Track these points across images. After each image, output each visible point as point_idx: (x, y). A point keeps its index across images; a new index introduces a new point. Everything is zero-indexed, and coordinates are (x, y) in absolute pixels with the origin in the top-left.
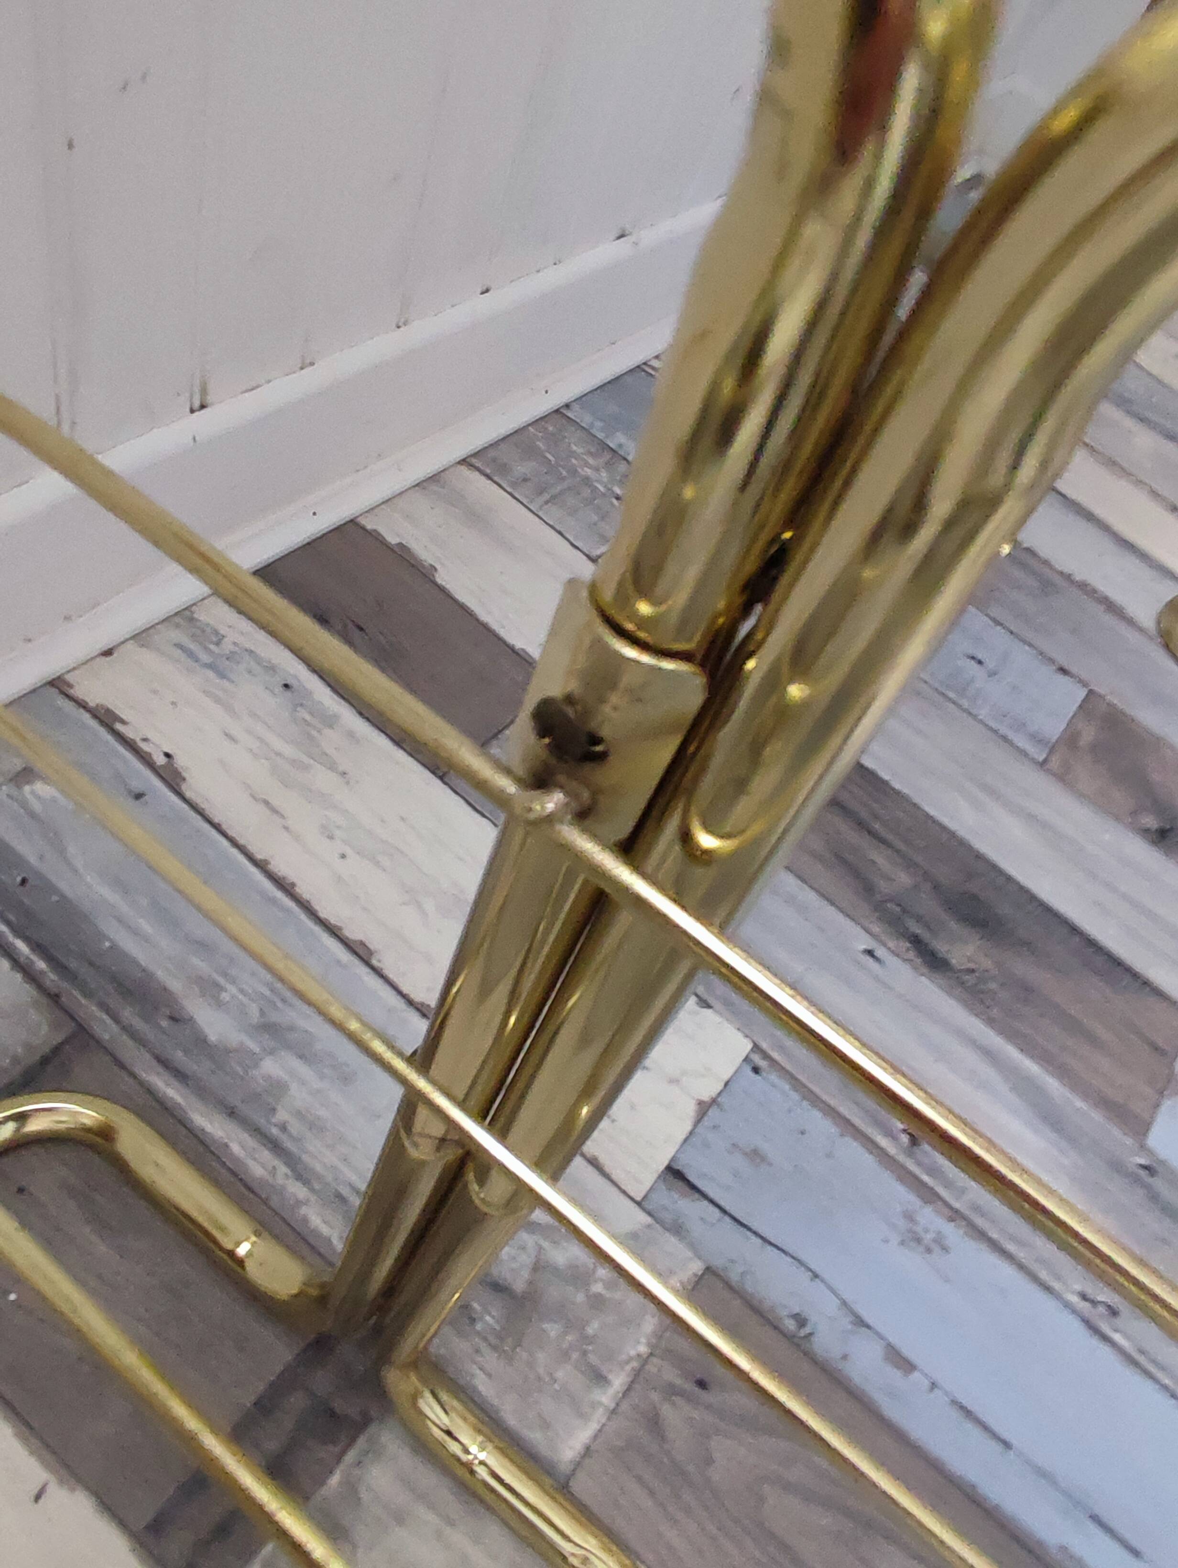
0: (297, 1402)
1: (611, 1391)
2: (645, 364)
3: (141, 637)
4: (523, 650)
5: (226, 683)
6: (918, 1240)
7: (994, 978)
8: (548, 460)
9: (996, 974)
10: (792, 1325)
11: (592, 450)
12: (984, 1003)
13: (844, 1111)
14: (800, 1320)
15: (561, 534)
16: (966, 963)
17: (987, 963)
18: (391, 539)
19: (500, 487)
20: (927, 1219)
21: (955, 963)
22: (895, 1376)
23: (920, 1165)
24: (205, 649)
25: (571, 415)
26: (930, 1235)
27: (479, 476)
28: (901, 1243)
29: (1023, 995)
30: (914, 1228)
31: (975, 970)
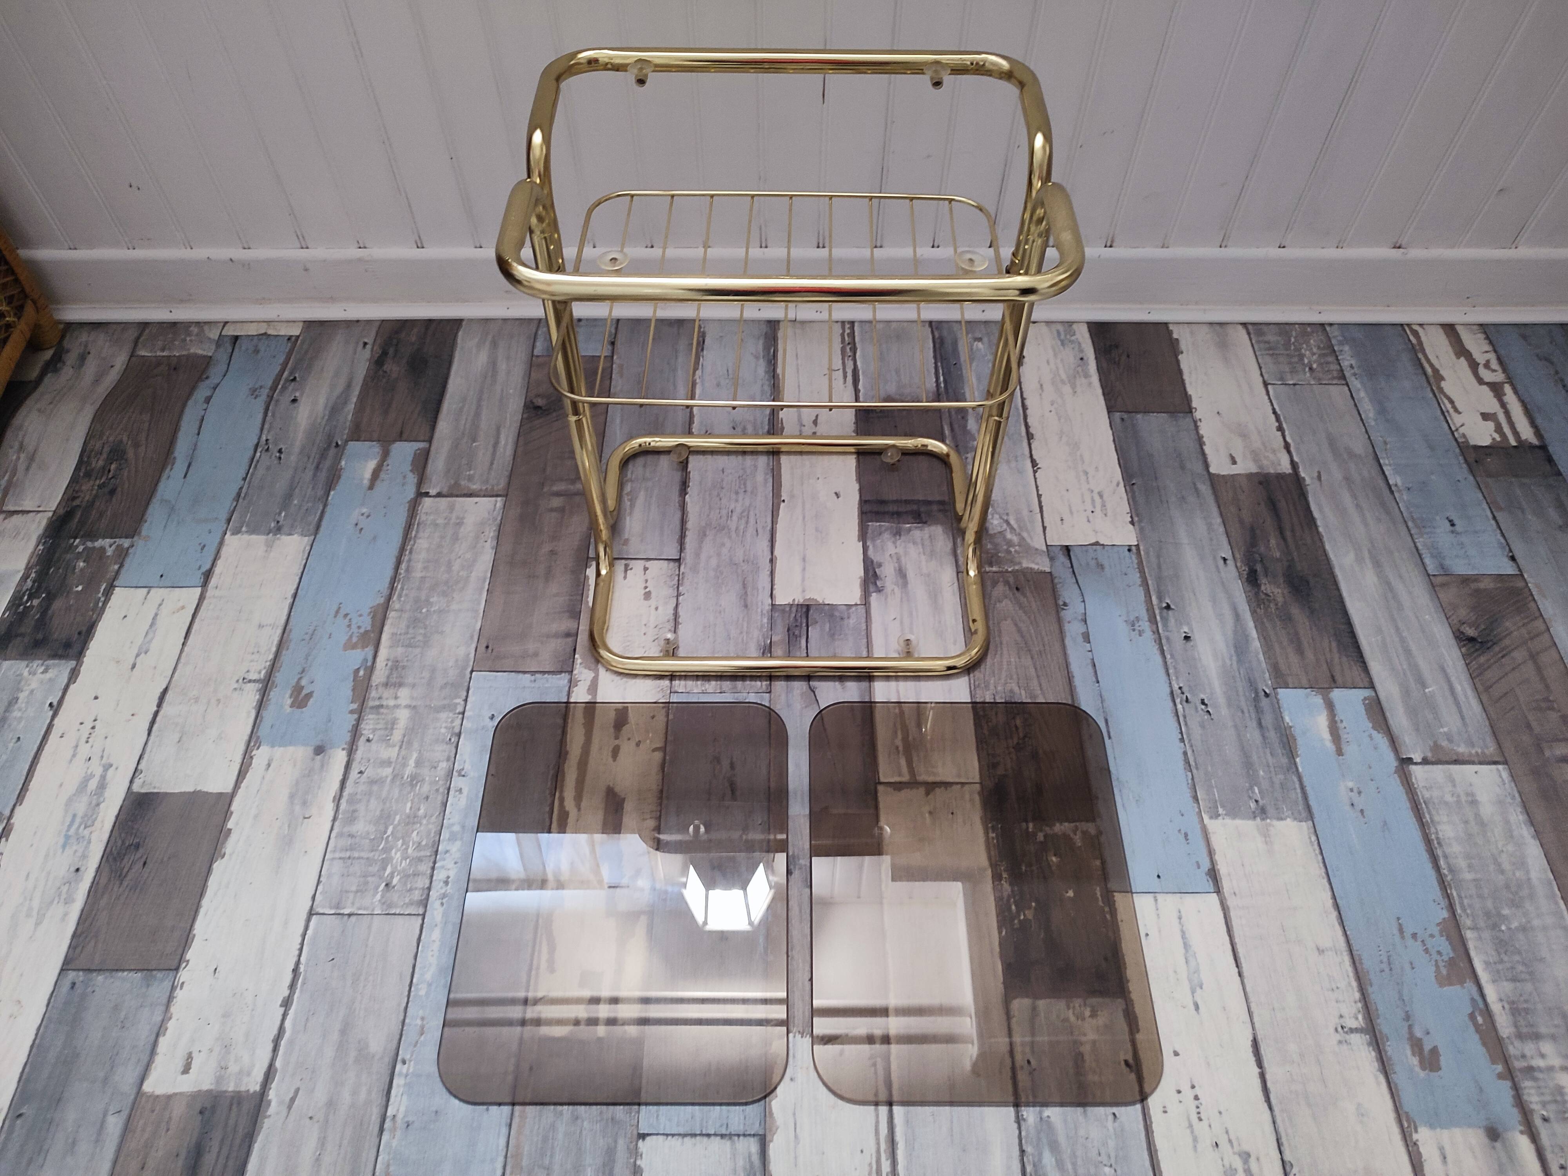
1: (990, 569)
2: (1408, 325)
3: (1048, 323)
4: (1190, 395)
5: (1062, 348)
6: (1133, 625)
7: (1276, 605)
8: (1290, 340)
9: (1280, 604)
10: (1061, 603)
11: (1322, 346)
12: (1259, 606)
13: (1150, 582)
14: (1065, 604)
15: (1260, 368)
16: (1269, 592)
17: (1280, 599)
18: (1175, 336)
19: (1251, 340)
20: (1145, 625)
21: (1263, 588)
22: (1080, 639)
23: (1161, 613)
24: (1066, 335)
25: (1328, 328)
26: (1139, 628)
27: (1244, 332)
28: (1126, 621)
29: (1284, 618)
30: (1136, 622)
31: (1270, 596)
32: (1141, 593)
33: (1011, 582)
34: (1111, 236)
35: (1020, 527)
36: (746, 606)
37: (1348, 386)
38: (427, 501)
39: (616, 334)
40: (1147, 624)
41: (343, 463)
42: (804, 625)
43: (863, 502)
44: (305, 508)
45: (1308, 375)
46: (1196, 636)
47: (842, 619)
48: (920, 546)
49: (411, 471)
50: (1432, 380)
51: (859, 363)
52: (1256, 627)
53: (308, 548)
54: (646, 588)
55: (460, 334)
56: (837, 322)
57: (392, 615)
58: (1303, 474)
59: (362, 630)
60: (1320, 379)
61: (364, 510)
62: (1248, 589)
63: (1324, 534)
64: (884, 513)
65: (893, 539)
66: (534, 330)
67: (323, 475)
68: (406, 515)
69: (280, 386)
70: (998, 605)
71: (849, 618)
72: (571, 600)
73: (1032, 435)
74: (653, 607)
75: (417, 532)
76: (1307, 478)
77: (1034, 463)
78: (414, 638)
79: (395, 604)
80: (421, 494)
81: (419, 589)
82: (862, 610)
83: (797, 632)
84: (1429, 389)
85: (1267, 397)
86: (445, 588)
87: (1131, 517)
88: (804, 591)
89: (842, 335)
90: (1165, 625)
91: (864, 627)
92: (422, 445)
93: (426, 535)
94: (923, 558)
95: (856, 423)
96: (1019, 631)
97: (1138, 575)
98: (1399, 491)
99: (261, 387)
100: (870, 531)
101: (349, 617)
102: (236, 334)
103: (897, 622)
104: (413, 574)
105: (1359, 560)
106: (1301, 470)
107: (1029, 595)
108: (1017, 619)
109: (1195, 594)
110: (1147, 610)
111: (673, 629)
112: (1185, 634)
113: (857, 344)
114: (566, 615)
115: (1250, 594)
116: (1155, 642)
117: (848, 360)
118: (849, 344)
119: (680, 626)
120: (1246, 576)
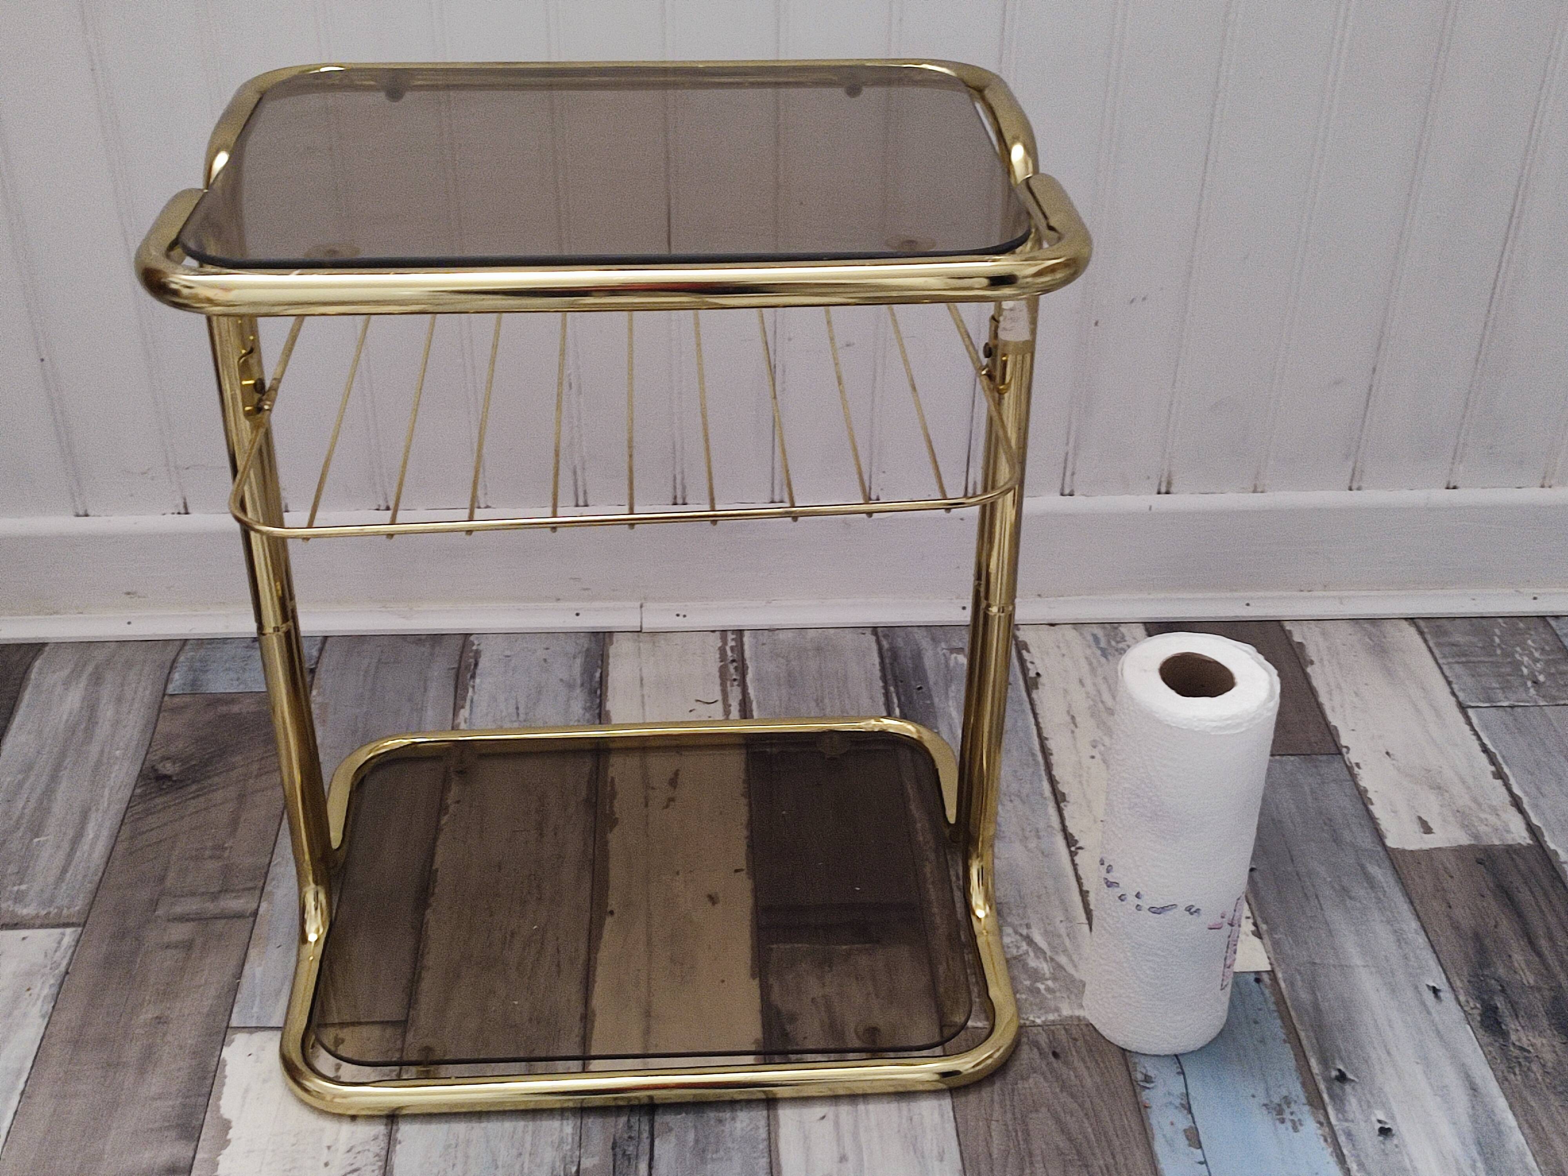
3: (1077, 625)
4: (1335, 728)
5: (1103, 660)
6: (1280, 1112)
7: (1544, 1066)
8: (1493, 641)
9: (1550, 1064)
10: (1140, 1077)
11: (1547, 648)
12: (1511, 1069)
13: (1302, 1035)
14: (1148, 1079)
15: (1449, 683)
16: (1525, 1044)
17: (1549, 1057)
18: (1297, 638)
19: (1425, 641)
20: (1303, 1111)
21: (1513, 1037)
22: (1182, 1142)
23: (1329, 1090)
24: (1109, 642)
25: (1553, 623)
26: (1292, 1117)
27: (1412, 631)
28: (1265, 1105)
29: (1560, 1089)
30: (1285, 1107)
31: (1529, 1052)
32: (1286, 1053)
33: (1044, 1045)
34: (1166, 474)
35: (1053, 948)
39: (319, 658)
40: (1307, 1108)
42: (645, 1135)
43: (760, 910)
45: (1532, 691)
46: (1402, 1126)
48: (869, 983)
51: (751, 691)
52: (1511, 1107)
55: (38, 664)
56: (713, 631)
58: (1552, 846)
60: (1554, 698)
62: (1486, 1040)
64: (800, 928)
65: (818, 972)
66: (173, 654)
70: (1021, 1085)
72: (184, 1106)
73: (1064, 795)
76: (1560, 851)
77: (1070, 840)
83: (631, 1150)
85: (1467, 728)
87: (1255, 924)
89: (722, 650)
90: (1341, 1111)
96: (1064, 1130)
97: (1278, 1022)
100: (773, 959)
106: (1547, 838)
107: (1078, 1064)
108: (1059, 1109)
109: (1389, 1053)
110: (1304, 1084)
111: (384, 1153)
112: (1379, 1125)
113: (748, 662)
114: (173, 1134)
115: (1490, 1049)
116: (1326, 1140)
117: (732, 686)
118: (733, 661)
119: (398, 1147)
120: (1479, 1018)
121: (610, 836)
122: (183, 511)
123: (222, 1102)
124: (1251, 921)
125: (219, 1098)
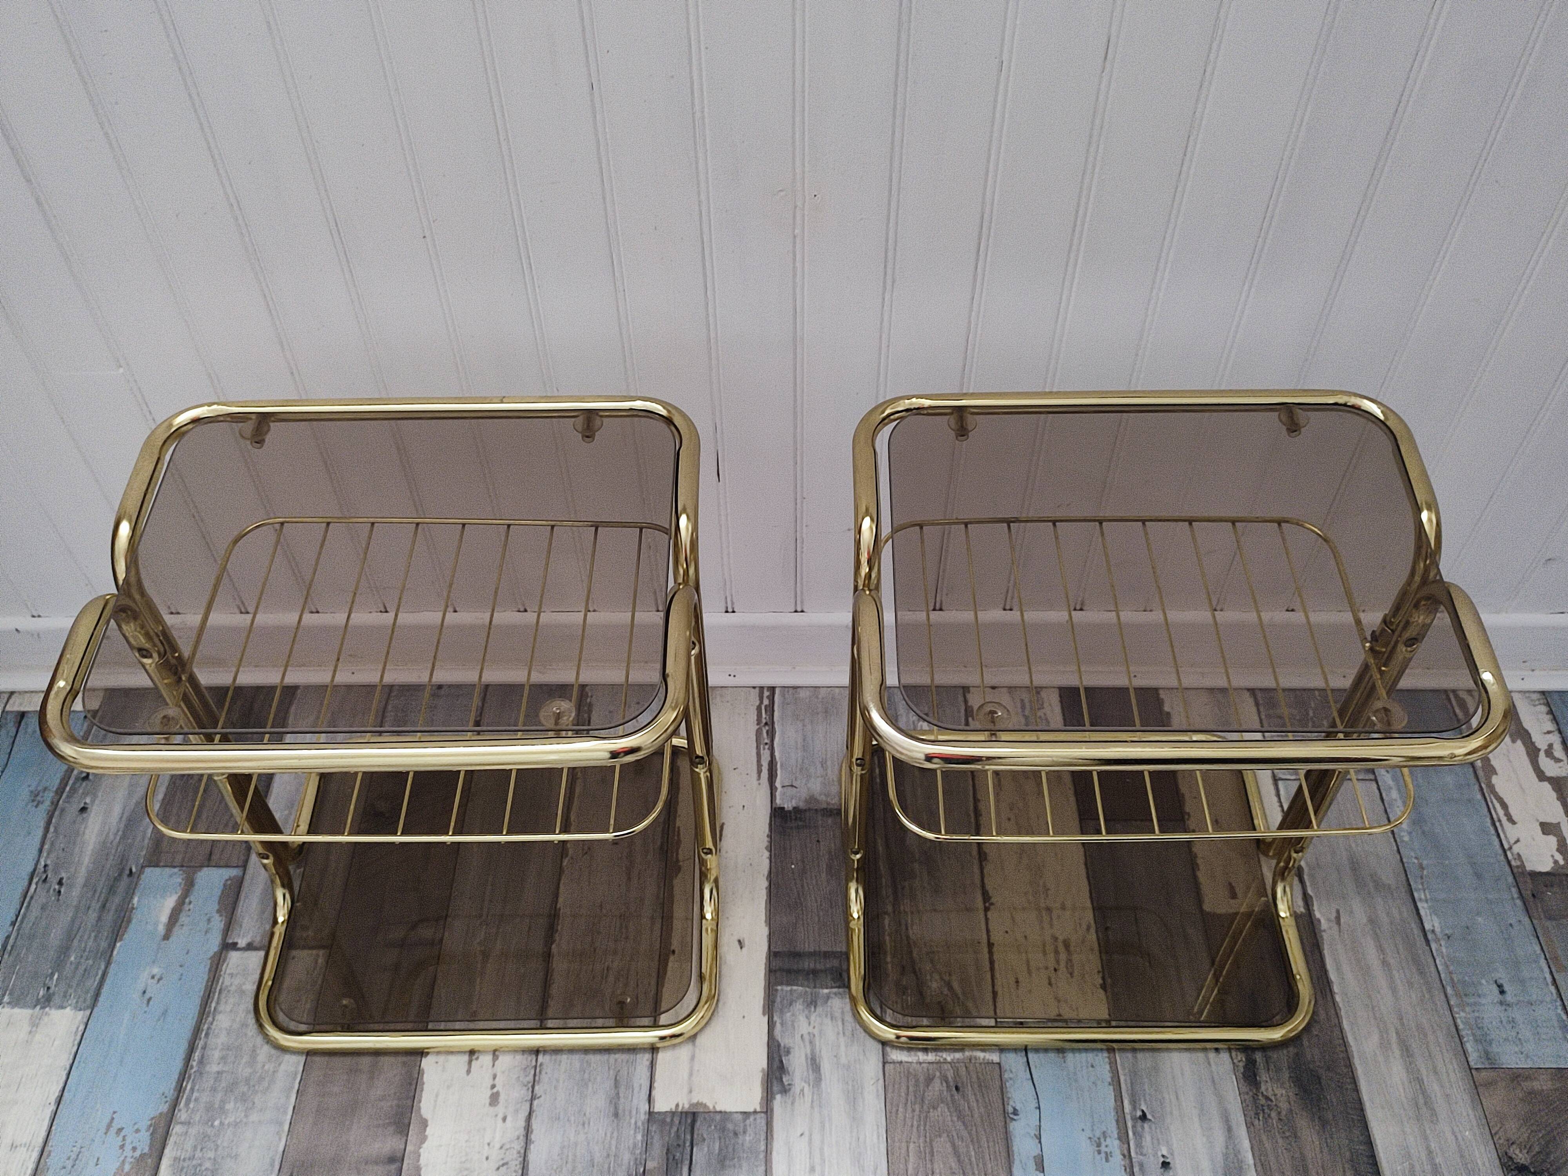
0: (835, 963)
1: (925, 1057)
3: (1011, 689)
6: (1099, 1145)
7: (1279, 1113)
8: (1308, 714)
9: (1284, 1113)
10: (1010, 1110)
12: (1257, 1115)
14: (1015, 1112)
16: (1270, 1094)
17: (1284, 1106)
18: (1167, 708)
19: (1259, 714)
20: (1113, 1144)
21: (1263, 1088)
22: (1032, 1165)
23: (1134, 1127)
26: (1106, 1150)
27: (1251, 701)
28: (1090, 1138)
29: (1288, 1134)
30: (1102, 1140)
31: (1271, 1101)
32: (1109, 1094)
33: (950, 1079)
34: (1081, 598)
35: (964, 993)
36: (616, 1115)
37: (1377, 783)
38: (234, 956)
39: (485, 701)
40: (1117, 1143)
41: (135, 900)
42: (688, 1144)
43: (773, 955)
44: (83, 967)
46: (1177, 1161)
47: (736, 1134)
48: (840, 1023)
49: (218, 911)
50: (1481, 773)
51: (777, 754)
52: (1252, 1147)
53: (82, 1027)
54: (493, 1086)
55: (293, 709)
56: (754, 688)
57: (177, 1129)
58: (1318, 915)
59: (137, 1154)
61: (156, 970)
62: (1244, 1089)
63: (1341, 1005)
64: (798, 971)
65: (806, 1012)
66: (385, 699)
67: (109, 917)
68: (206, 977)
69: (68, 789)
70: (931, 1114)
71: (745, 1132)
72: (398, 1106)
73: (985, 854)
74: (501, 1116)
75: (218, 1003)
76: (1323, 921)
77: (986, 897)
78: (200, 1165)
79: (182, 1115)
80: (228, 946)
81: (214, 1089)
82: (761, 1120)
83: (678, 1156)
84: (1477, 787)
85: (1275, 799)
86: (245, 1089)
87: (1103, 978)
88: (691, 1092)
89: (759, 709)
90: (1139, 1146)
91: (763, 1148)
92: (234, 872)
93: (228, 1008)
94: (842, 1040)
95: (770, 836)
96: (956, 1153)
97: (1108, 1067)
98: (1437, 940)
99: (45, 789)
100: (778, 999)
101: (123, 1134)
102: (22, 709)
103: (806, 1138)
104: (208, 1068)
105: (1384, 1045)
106: (1315, 908)
107: (972, 1098)
108: (955, 1134)
109: (1177, 1098)
110: (1117, 1121)
111: (522, 1151)
112: (1162, 1160)
113: (776, 726)
114: (391, 1129)
115: (1246, 1097)
116: (1125, 1170)
117: (764, 749)
118: (766, 724)
119: (532, 1146)
120: (1242, 1070)
121: (675, 882)
122: (383, 610)
123: (422, 1105)
124: (1101, 975)
125: (420, 1101)
